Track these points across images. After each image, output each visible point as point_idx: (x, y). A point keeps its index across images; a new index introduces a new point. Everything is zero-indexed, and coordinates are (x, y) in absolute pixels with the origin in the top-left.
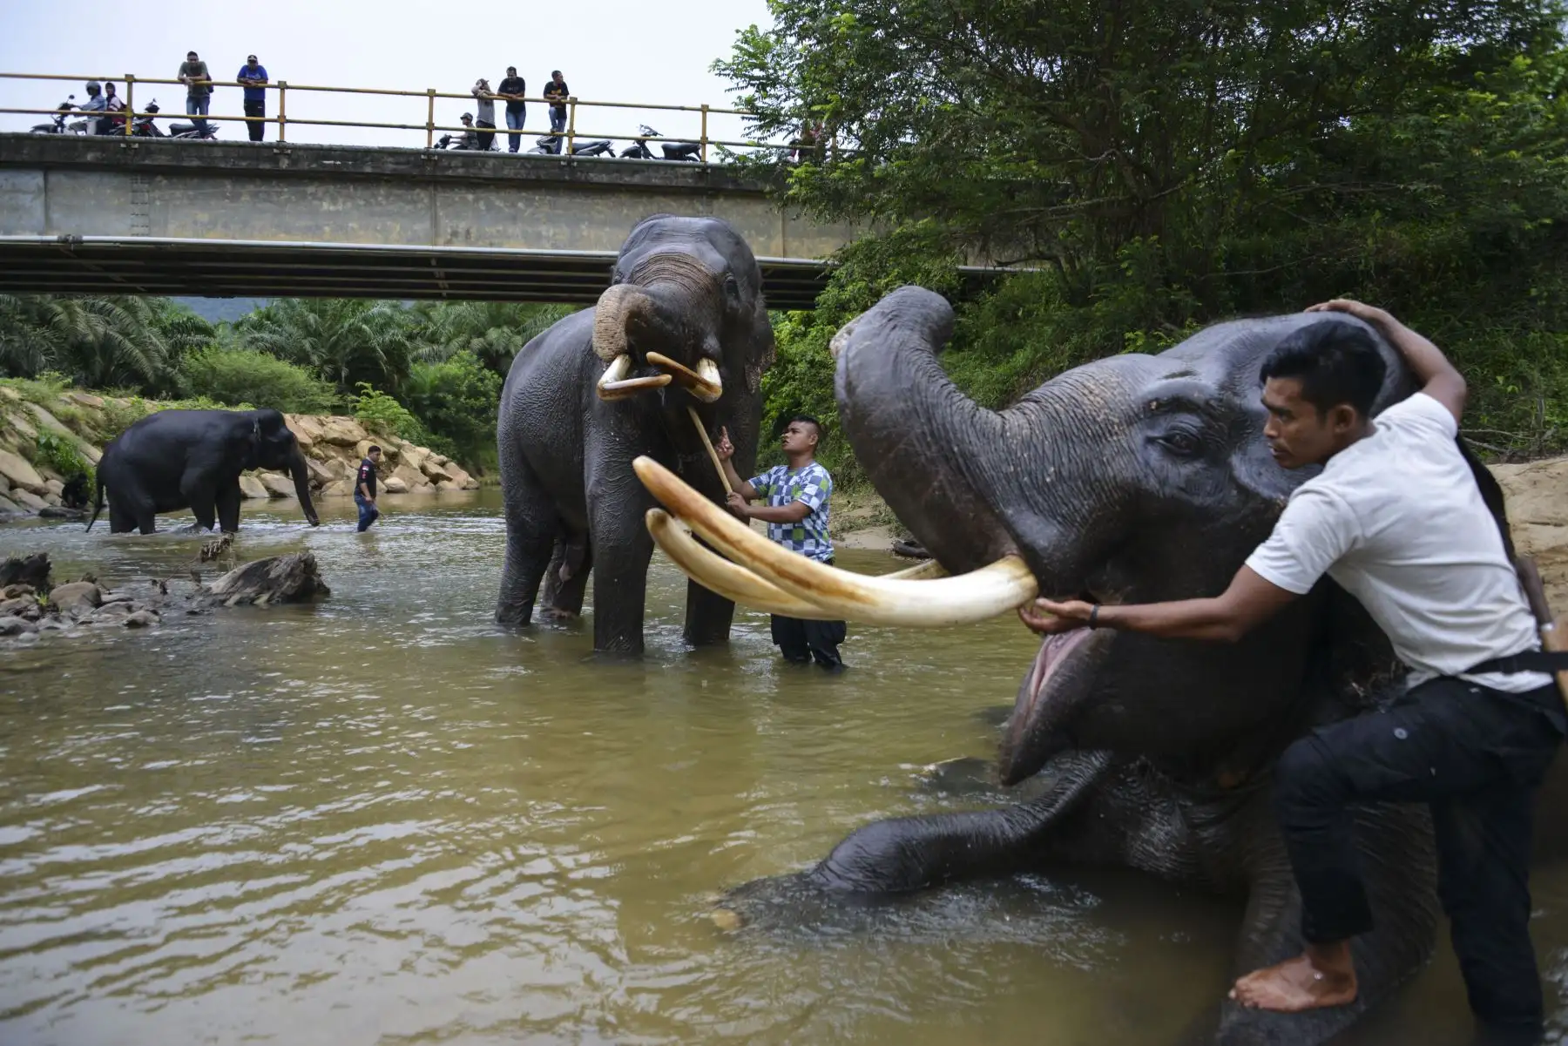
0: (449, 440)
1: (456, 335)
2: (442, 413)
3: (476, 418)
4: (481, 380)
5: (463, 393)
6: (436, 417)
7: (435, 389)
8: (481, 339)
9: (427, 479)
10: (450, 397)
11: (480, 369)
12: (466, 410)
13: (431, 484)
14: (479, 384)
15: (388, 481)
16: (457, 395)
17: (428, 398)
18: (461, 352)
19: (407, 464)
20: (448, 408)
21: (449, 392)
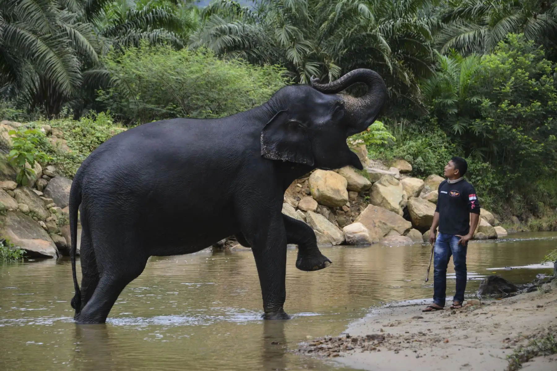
0: (486, 165)
1: (506, 12)
2: (477, 125)
3: (524, 132)
4: (538, 76)
5: (506, 95)
6: (468, 133)
7: (470, 90)
8: (544, 16)
9: (408, 224)
10: (486, 103)
11: (537, 60)
12: (509, 119)
13: (415, 232)
14: (533, 82)
15: (348, 228)
16: (497, 99)
17: (457, 105)
18: (512, 37)
19: (384, 203)
20: (483, 119)
21: (487, 95)
